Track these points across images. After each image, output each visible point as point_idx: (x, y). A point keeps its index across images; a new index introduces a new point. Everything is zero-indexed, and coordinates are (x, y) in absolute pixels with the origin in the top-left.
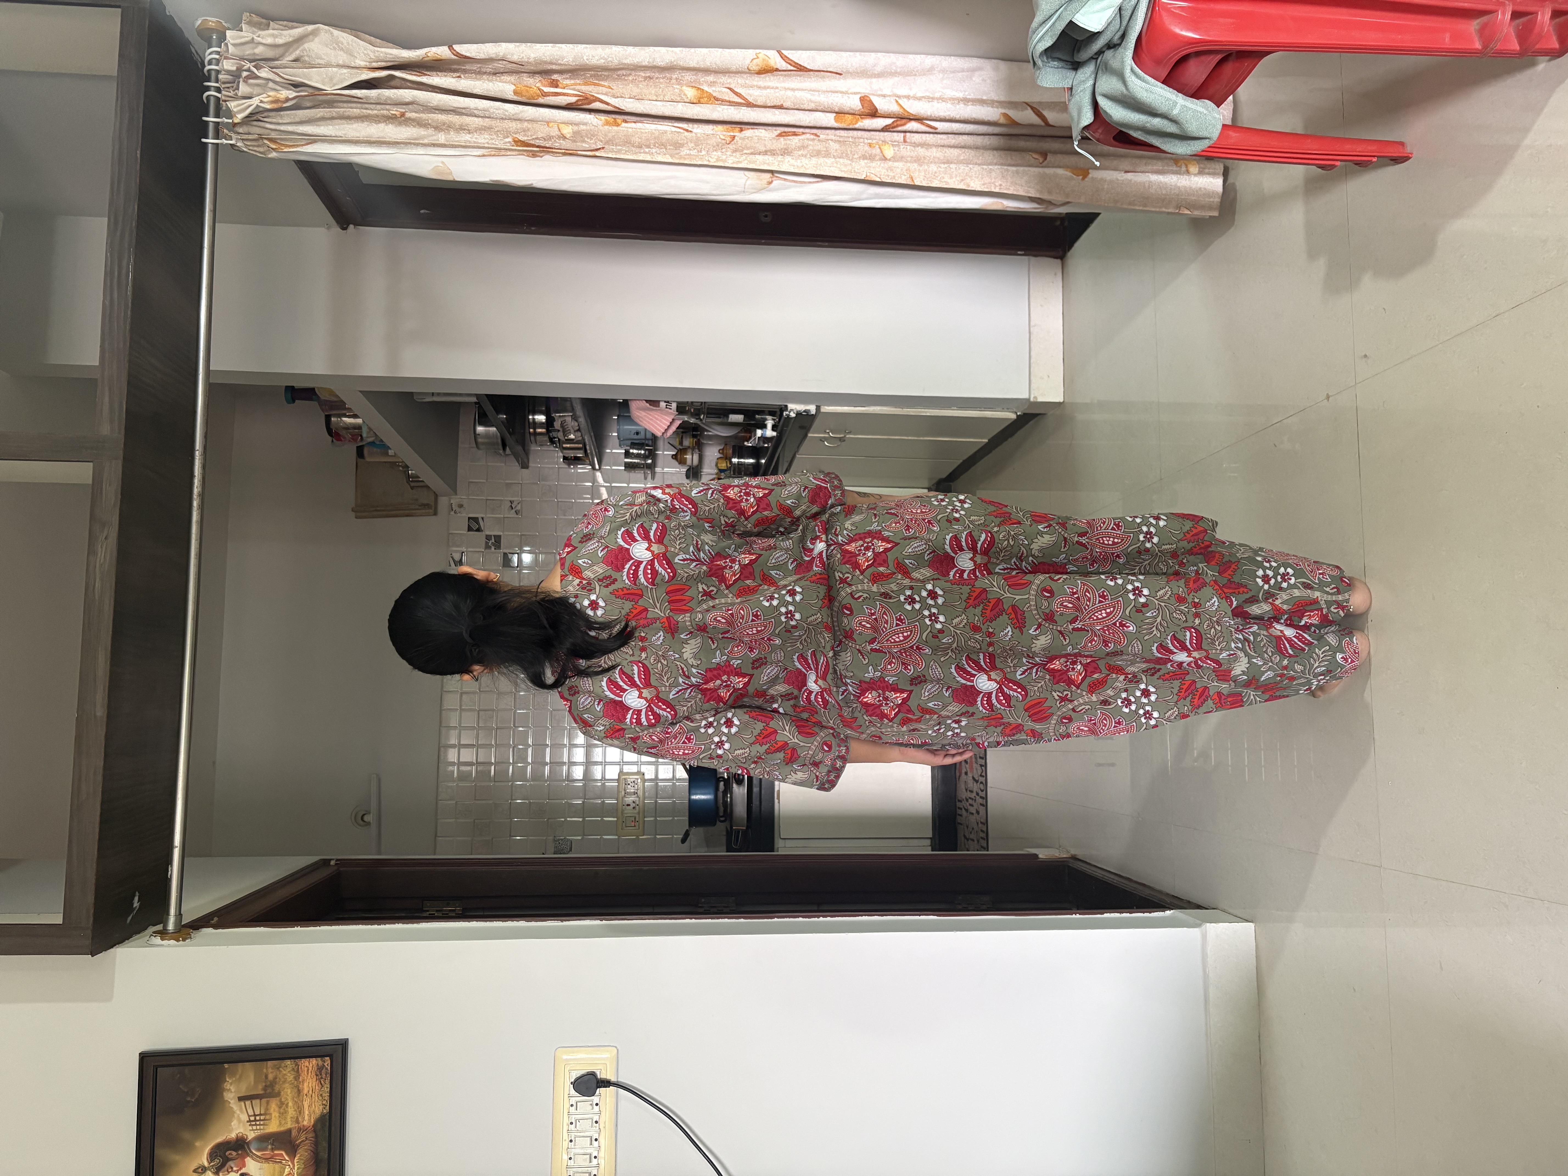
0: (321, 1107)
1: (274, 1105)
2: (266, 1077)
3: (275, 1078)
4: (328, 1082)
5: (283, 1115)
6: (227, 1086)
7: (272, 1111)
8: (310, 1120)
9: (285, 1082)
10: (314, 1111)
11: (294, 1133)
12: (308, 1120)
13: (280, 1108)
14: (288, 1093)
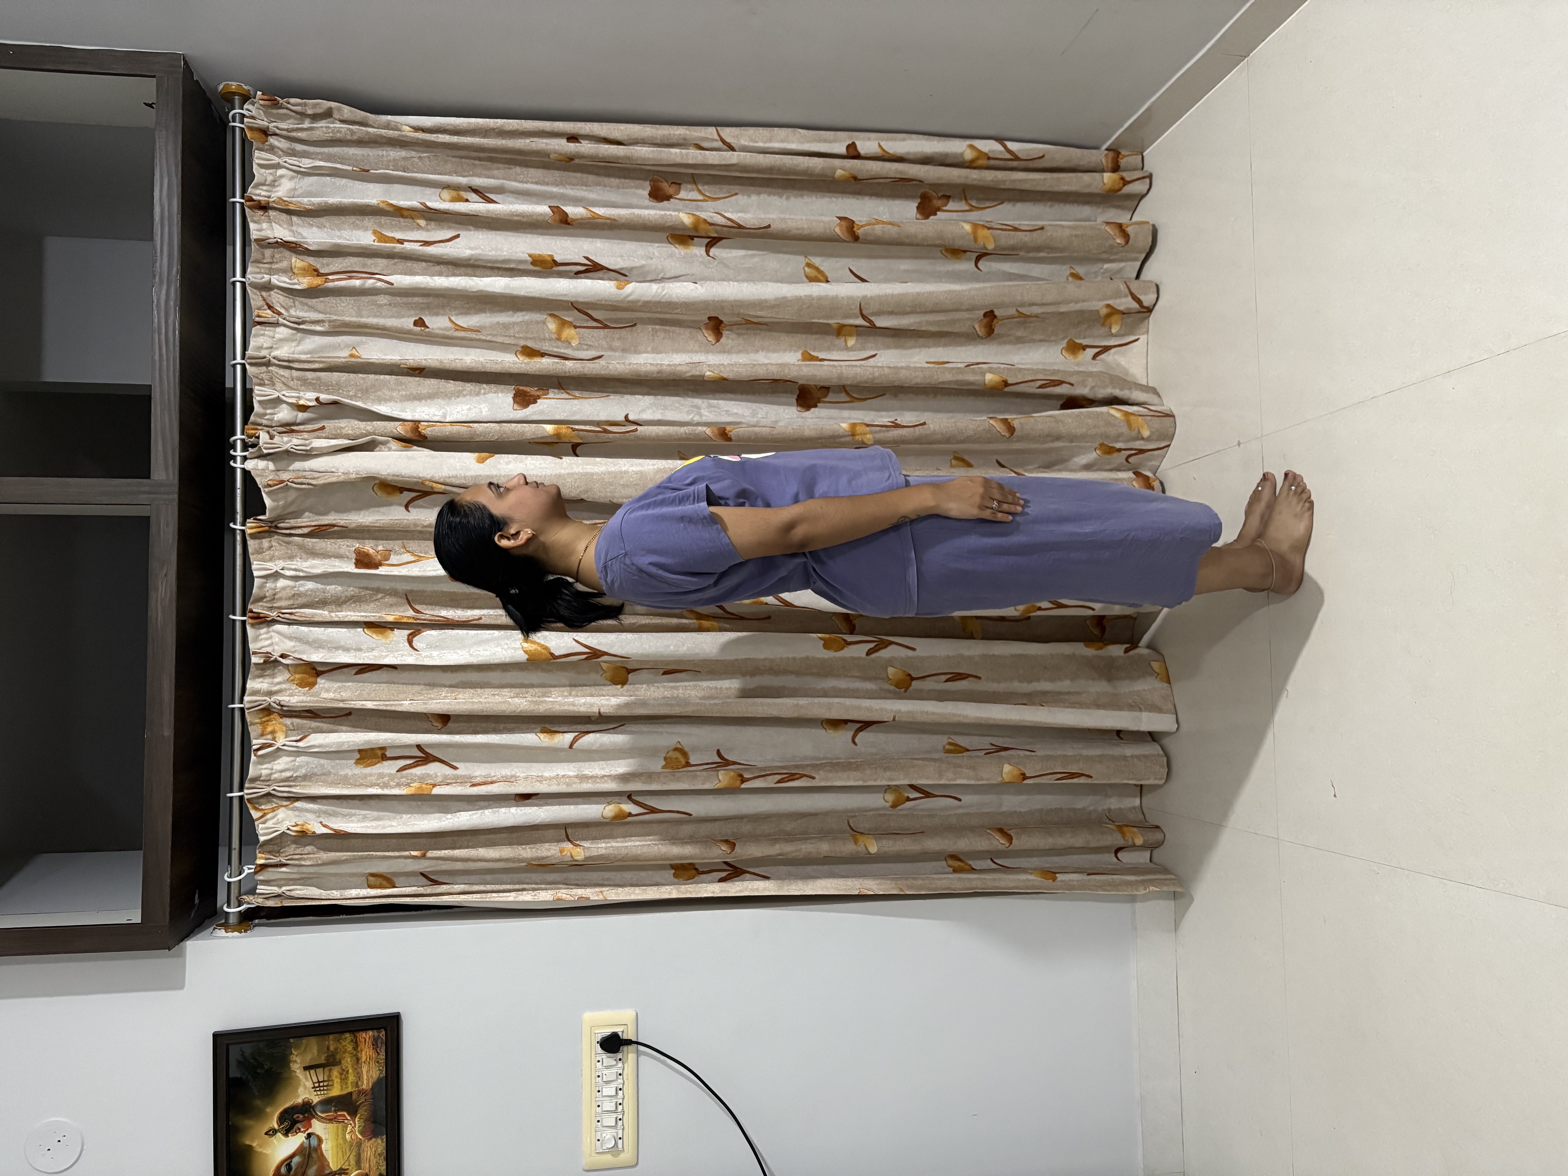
0: (378, 1073)
1: (335, 1072)
2: (328, 1049)
3: (336, 1049)
4: (383, 1050)
5: (344, 1079)
6: (293, 1058)
7: (334, 1078)
8: (368, 1084)
9: (344, 1052)
10: (372, 1076)
11: (354, 1097)
12: (366, 1084)
13: (341, 1074)
14: (348, 1061)
